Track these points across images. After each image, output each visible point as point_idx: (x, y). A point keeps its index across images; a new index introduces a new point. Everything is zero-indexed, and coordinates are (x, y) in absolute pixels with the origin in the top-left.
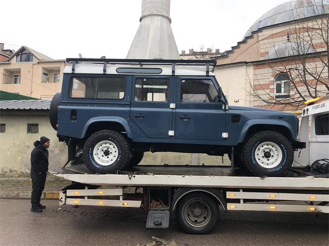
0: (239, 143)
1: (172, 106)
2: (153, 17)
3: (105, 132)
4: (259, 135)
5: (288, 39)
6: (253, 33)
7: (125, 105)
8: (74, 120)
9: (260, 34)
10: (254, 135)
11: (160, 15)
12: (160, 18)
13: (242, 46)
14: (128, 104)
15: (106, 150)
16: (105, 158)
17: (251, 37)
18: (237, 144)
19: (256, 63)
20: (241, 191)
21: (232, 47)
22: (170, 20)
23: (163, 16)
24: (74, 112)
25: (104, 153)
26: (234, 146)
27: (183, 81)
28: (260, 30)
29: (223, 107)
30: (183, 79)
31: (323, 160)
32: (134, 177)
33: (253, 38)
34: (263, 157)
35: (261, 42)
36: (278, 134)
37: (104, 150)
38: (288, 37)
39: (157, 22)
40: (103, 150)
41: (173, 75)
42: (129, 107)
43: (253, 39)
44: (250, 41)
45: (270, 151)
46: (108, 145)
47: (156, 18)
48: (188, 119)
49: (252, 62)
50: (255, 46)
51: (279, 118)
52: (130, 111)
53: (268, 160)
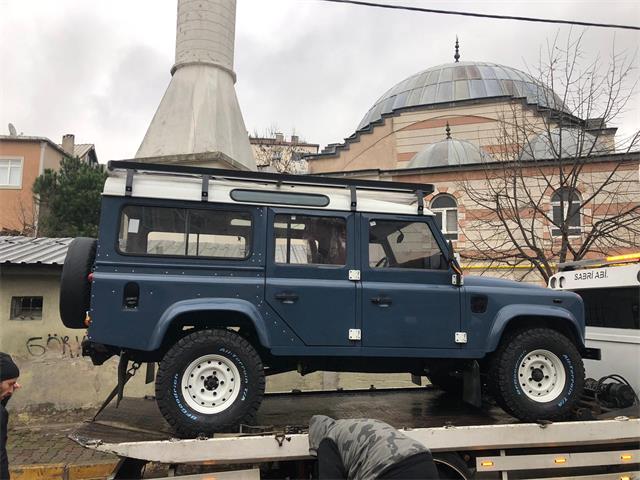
0: (487, 354)
1: (354, 275)
2: (202, 68)
3: (212, 335)
4: (523, 337)
5: (448, 134)
6: (385, 116)
7: (252, 273)
8: (129, 306)
9: (396, 119)
10: (516, 336)
11: (216, 66)
12: (215, 71)
13: (364, 138)
14: (261, 271)
15: (210, 377)
16: (208, 396)
17: (379, 123)
18: (483, 355)
19: (397, 174)
20: (503, 453)
21: (346, 140)
22: (233, 77)
23: (222, 68)
24: (132, 289)
25: (206, 383)
26: (477, 360)
27: (373, 224)
28: (397, 112)
29: (454, 280)
30: (372, 220)
31: (610, 377)
32: (289, 439)
33: (384, 125)
34: (530, 379)
35: (398, 135)
36: (557, 334)
37: (206, 376)
38: (448, 130)
39: (210, 78)
40: (203, 378)
41: (354, 211)
42: (261, 276)
43: (384, 128)
44: (378, 130)
45: (542, 367)
46: (214, 364)
47: (207, 70)
48: (389, 303)
49: (390, 171)
50: (387, 140)
51: (554, 301)
52: (265, 286)
53: (540, 385)
